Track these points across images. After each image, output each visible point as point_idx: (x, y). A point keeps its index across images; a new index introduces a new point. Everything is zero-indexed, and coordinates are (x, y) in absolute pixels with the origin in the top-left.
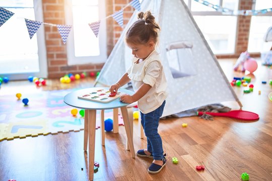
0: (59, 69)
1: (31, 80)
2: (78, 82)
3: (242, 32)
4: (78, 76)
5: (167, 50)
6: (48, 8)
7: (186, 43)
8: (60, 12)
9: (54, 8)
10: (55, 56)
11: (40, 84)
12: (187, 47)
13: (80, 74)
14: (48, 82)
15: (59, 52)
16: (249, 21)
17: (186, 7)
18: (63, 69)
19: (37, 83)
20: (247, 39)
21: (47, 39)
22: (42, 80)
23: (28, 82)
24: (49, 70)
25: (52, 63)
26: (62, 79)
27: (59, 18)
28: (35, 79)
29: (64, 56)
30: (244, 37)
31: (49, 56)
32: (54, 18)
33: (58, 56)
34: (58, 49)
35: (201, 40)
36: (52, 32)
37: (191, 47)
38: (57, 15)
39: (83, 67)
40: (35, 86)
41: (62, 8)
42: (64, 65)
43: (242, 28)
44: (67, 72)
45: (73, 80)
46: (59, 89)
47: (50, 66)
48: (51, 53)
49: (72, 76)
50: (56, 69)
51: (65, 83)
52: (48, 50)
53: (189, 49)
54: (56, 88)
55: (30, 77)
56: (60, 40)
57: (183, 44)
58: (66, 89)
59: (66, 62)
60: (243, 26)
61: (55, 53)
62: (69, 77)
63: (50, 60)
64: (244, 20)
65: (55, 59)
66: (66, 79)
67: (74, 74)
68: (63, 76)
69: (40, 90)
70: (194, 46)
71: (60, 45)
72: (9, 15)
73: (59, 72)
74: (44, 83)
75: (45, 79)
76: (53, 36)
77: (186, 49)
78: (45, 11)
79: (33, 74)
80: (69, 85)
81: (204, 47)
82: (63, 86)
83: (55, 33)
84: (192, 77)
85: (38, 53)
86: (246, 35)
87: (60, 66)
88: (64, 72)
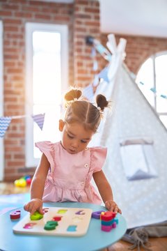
0: (16, 171)
5: (121, 145)
7: (146, 139)
10: (13, 157)
12: (146, 143)
15: (17, 153)
18: (20, 171)
21: (6, 138)
24: (6, 171)
25: (10, 164)
26: (17, 182)
29: (22, 157)
31: (7, 157)
33: (17, 157)
34: (17, 149)
37: (152, 144)
42: (22, 167)
44: (25, 174)
45: (29, 183)
47: (7, 167)
48: (8, 153)
49: (29, 179)
50: (12, 171)
51: (20, 187)
52: (6, 150)
53: (150, 146)
56: (18, 140)
57: (142, 140)
58: (18, 194)
59: (23, 163)
61: (13, 153)
62: (26, 178)
63: (7, 160)
65: (13, 160)
66: (22, 182)
68: (18, 178)
71: (19, 145)
73: (16, 174)
76: (13, 135)
77: (146, 146)
82: (17, 190)
83: (14, 132)
87: (17, 168)
88: (21, 174)
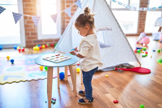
0: (33, 42)
1: (16, 48)
2: (44, 50)
3: (142, 21)
4: (44, 46)
6: (26, 5)
7: (108, 27)
8: (33, 8)
9: (30, 5)
10: (30, 34)
11: (21, 51)
12: (109, 29)
13: (45, 45)
14: (26, 50)
15: (33, 32)
16: (145, 14)
17: (108, 6)
18: (35, 42)
19: (19, 50)
20: (144, 25)
21: (26, 23)
22: (22, 48)
23: (14, 50)
24: (27, 42)
25: (29, 38)
26: (34, 48)
27: (33, 12)
28: (18, 48)
29: (35, 34)
30: (142, 24)
31: (27, 34)
32: (29, 11)
33: (32, 34)
34: (32, 30)
35: (117, 25)
36: (28, 20)
37: (111, 30)
38: (31, 9)
39: (47, 41)
40: (18, 52)
41: (35, 5)
42: (36, 40)
43: (142, 18)
44: (37, 44)
45: (41, 48)
46: (32, 54)
47: (27, 40)
48: (27, 32)
49: (40, 46)
50: (30, 42)
51: (36, 50)
52: (26, 30)
53: (110, 31)
54: (30, 53)
55: (15, 46)
56: (33, 24)
57: (106, 28)
58: (37, 54)
59: (36, 38)
60: (142, 17)
61: (30, 32)
62: (39, 46)
63: (27, 36)
64: (143, 13)
65: (30, 36)
66: (37, 48)
67: (42, 45)
68: (35, 46)
69: (21, 54)
70: (113, 29)
71: (33, 28)
72: (3, 10)
73: (33, 44)
74: (23, 50)
75: (24, 48)
76: (29, 22)
77: (108, 31)
78: (25, 7)
79: (17, 45)
80: (39, 52)
81: (119, 29)
82: (35, 52)
83: (30, 20)
84: (111, 48)
85: (20, 32)
86: (143, 22)
87: (33, 40)
88: (35, 44)
